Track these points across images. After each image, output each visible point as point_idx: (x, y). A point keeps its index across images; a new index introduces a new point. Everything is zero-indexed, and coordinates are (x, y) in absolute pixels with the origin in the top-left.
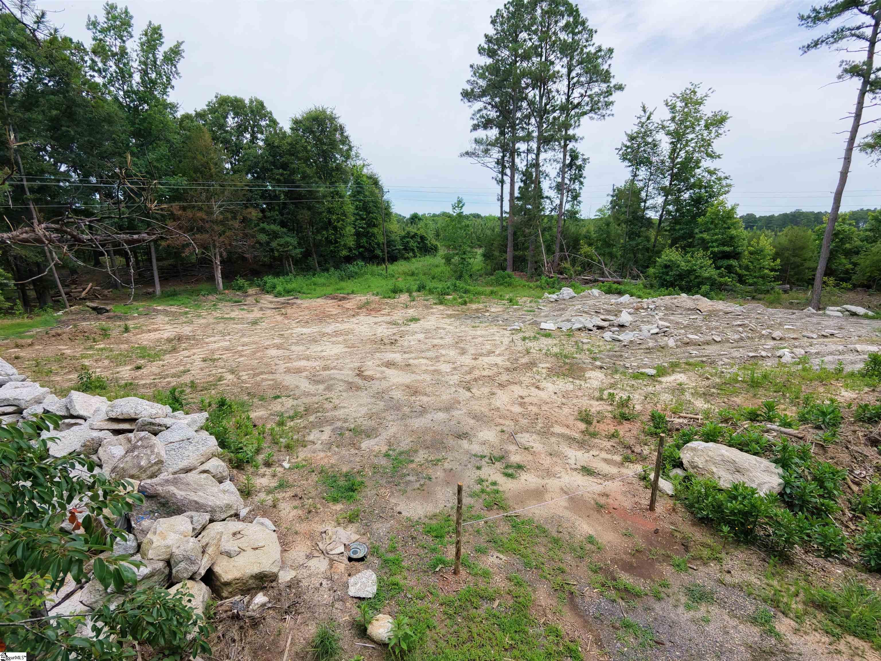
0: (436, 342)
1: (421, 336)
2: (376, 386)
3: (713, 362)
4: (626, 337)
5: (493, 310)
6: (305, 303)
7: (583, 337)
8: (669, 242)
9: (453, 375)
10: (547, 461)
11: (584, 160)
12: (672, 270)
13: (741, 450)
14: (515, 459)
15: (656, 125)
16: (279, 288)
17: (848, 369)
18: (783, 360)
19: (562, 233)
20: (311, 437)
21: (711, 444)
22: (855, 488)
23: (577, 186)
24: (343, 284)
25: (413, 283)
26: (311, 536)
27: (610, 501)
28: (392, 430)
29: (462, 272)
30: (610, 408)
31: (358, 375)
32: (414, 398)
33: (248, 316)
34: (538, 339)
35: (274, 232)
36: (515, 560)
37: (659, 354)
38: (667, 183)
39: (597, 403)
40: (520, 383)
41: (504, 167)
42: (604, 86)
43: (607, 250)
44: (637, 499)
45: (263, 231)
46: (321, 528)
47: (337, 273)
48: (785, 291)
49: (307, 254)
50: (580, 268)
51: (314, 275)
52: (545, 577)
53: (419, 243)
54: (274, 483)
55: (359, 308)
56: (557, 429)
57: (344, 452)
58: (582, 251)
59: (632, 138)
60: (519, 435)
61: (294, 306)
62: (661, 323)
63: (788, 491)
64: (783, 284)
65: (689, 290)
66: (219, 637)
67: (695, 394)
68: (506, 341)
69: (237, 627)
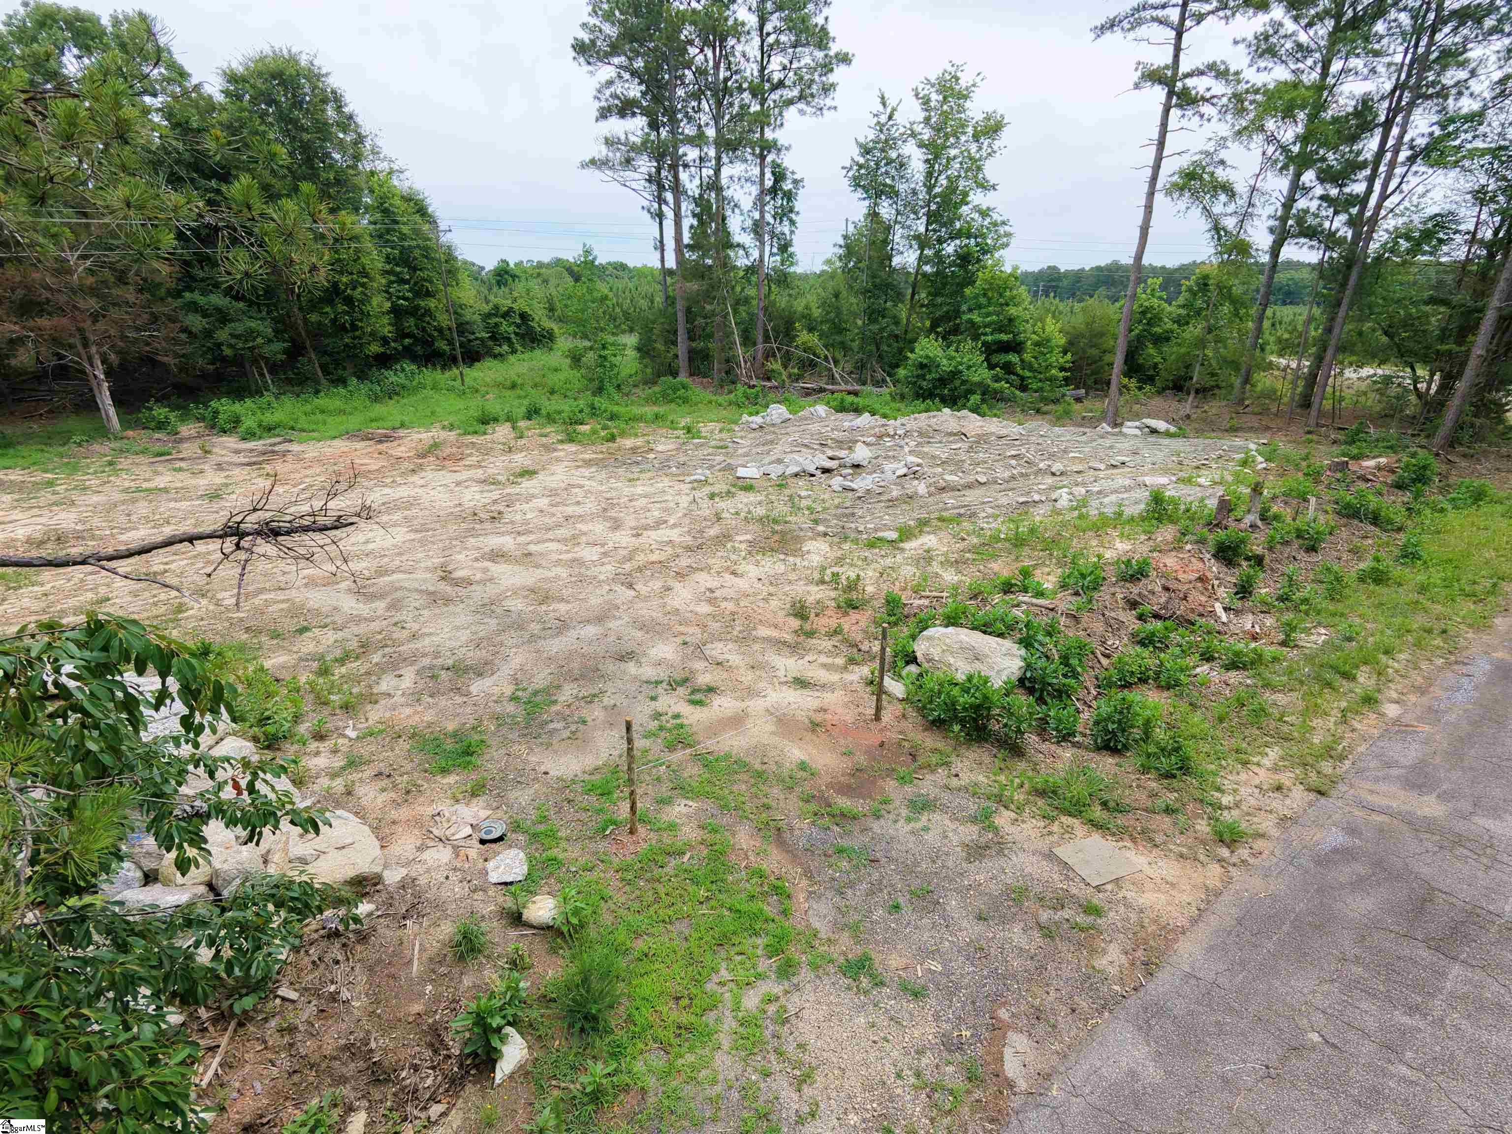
0: (569, 510)
1: (543, 503)
2: (479, 593)
3: (973, 515)
4: (863, 483)
5: (660, 448)
6: (311, 450)
7: (801, 487)
8: (928, 323)
9: (603, 564)
10: (748, 677)
11: (796, 182)
12: (930, 372)
13: (985, 632)
14: (704, 679)
15: (902, 130)
16: (249, 422)
17: (1128, 511)
18: (1059, 505)
19: (765, 309)
20: (383, 687)
21: (951, 629)
22: (1105, 662)
23: (786, 228)
24: (379, 409)
25: (516, 402)
26: (417, 822)
27: (828, 717)
28: (516, 661)
29: (602, 381)
30: (833, 594)
31: (443, 578)
32: (544, 607)
33: (194, 482)
34: (733, 495)
35: (218, 310)
36: (709, 805)
37: (904, 506)
38: (922, 229)
39: (816, 589)
40: (708, 568)
41: (661, 188)
42: (820, 55)
43: (838, 338)
44: (861, 709)
45: (193, 307)
46: (430, 810)
47: (365, 387)
48: (1078, 400)
49: (296, 351)
50: (796, 371)
51: (317, 392)
52: (747, 818)
53: (518, 326)
54: (338, 762)
55: (423, 456)
56: (764, 632)
57: (443, 702)
58: (799, 341)
59: (866, 151)
60: (709, 646)
61: (289, 458)
62: (912, 459)
63: (1028, 675)
64: (1077, 388)
65: (953, 401)
66: (314, 962)
67: (946, 563)
68: (684, 501)
69: (338, 945)
